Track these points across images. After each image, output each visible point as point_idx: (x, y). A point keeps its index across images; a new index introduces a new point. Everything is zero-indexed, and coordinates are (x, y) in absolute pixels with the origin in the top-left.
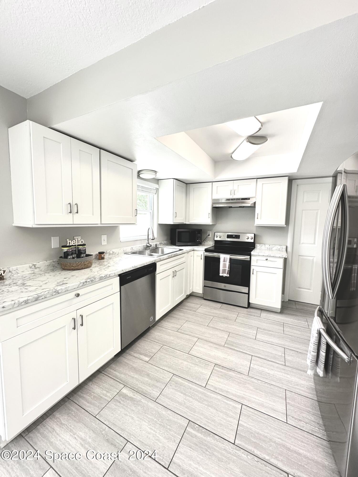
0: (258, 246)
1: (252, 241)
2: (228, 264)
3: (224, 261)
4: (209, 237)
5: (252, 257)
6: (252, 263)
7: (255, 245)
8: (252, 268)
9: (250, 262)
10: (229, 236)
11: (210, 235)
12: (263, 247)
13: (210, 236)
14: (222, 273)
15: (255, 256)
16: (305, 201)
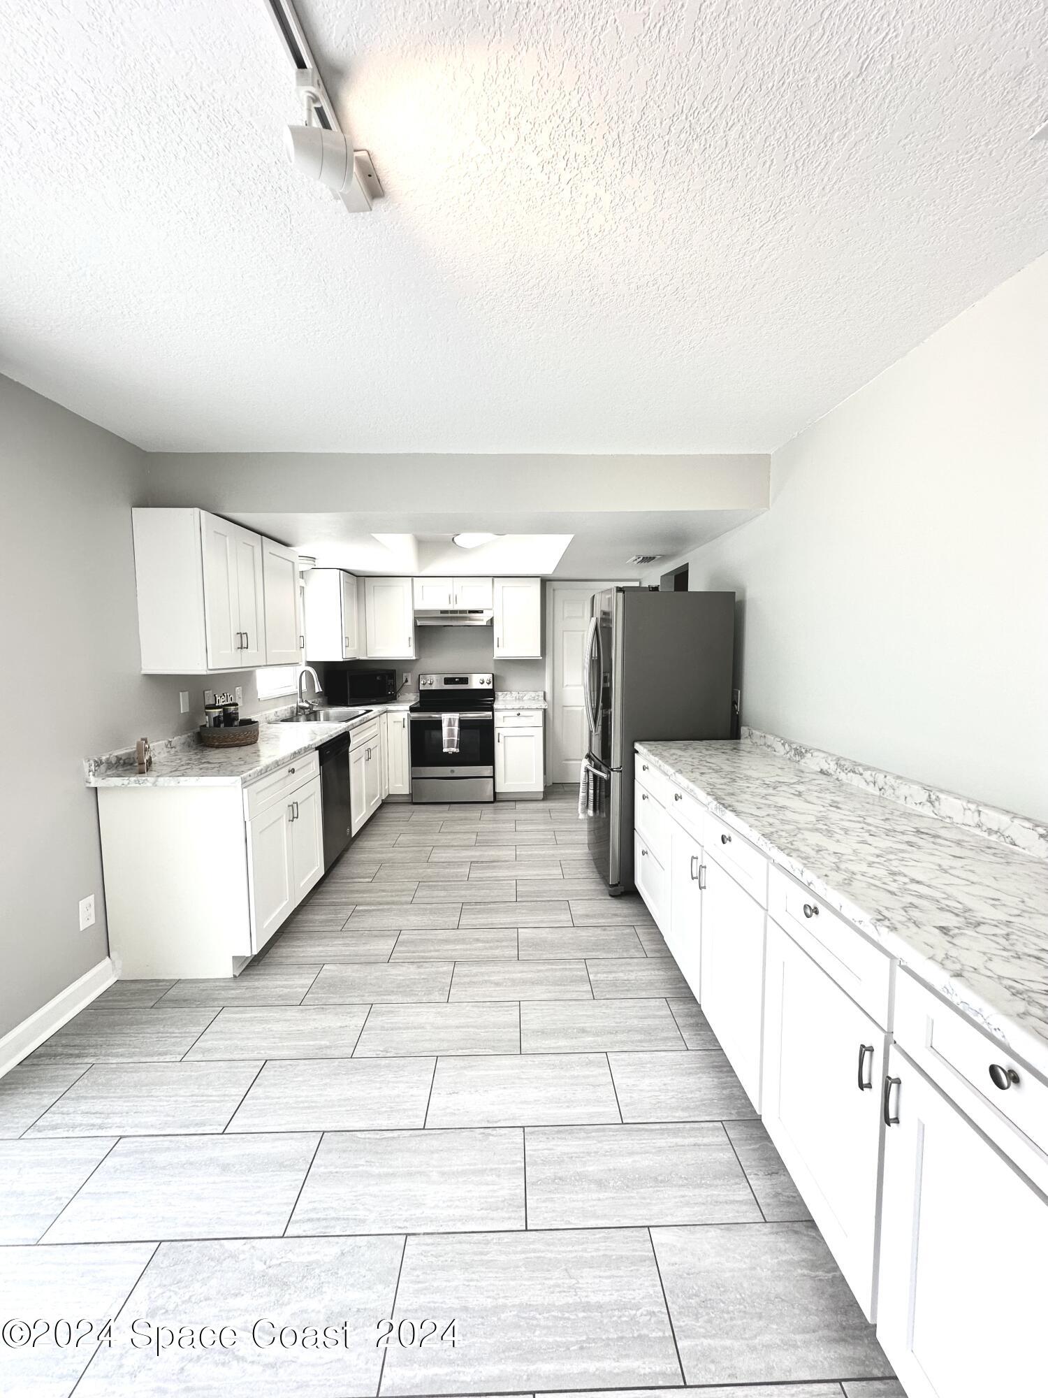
0: (499, 695)
1: (490, 687)
2: (456, 729)
3: (450, 724)
4: (407, 684)
5: (495, 713)
6: (497, 724)
7: (494, 694)
8: (497, 731)
9: (492, 722)
10: (448, 681)
11: (409, 680)
12: (509, 697)
13: (409, 683)
14: (448, 747)
15: (499, 710)
16: (566, 615)
